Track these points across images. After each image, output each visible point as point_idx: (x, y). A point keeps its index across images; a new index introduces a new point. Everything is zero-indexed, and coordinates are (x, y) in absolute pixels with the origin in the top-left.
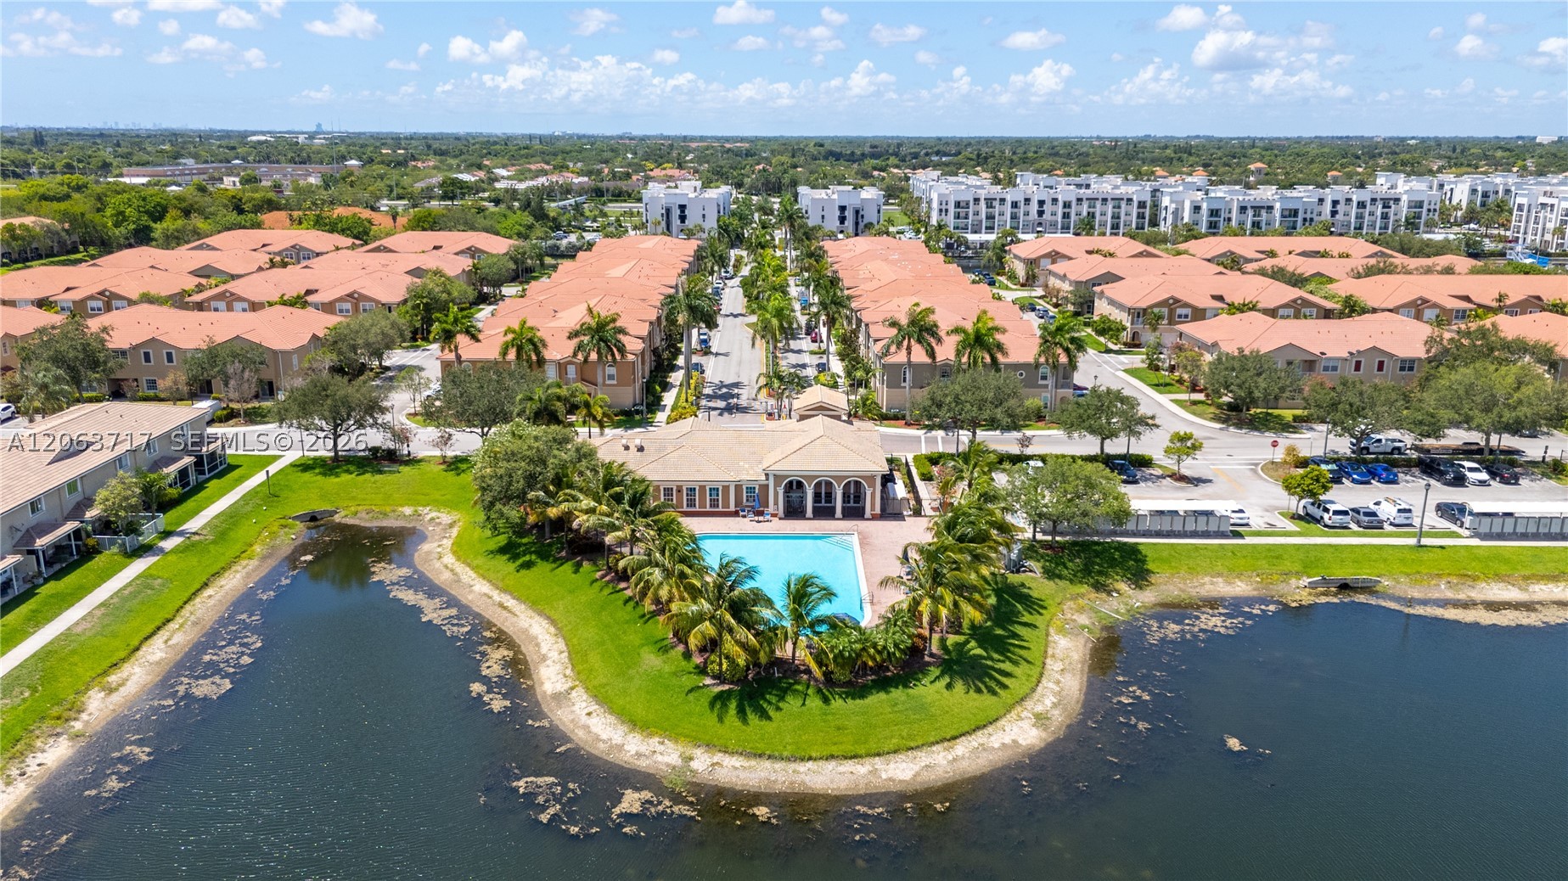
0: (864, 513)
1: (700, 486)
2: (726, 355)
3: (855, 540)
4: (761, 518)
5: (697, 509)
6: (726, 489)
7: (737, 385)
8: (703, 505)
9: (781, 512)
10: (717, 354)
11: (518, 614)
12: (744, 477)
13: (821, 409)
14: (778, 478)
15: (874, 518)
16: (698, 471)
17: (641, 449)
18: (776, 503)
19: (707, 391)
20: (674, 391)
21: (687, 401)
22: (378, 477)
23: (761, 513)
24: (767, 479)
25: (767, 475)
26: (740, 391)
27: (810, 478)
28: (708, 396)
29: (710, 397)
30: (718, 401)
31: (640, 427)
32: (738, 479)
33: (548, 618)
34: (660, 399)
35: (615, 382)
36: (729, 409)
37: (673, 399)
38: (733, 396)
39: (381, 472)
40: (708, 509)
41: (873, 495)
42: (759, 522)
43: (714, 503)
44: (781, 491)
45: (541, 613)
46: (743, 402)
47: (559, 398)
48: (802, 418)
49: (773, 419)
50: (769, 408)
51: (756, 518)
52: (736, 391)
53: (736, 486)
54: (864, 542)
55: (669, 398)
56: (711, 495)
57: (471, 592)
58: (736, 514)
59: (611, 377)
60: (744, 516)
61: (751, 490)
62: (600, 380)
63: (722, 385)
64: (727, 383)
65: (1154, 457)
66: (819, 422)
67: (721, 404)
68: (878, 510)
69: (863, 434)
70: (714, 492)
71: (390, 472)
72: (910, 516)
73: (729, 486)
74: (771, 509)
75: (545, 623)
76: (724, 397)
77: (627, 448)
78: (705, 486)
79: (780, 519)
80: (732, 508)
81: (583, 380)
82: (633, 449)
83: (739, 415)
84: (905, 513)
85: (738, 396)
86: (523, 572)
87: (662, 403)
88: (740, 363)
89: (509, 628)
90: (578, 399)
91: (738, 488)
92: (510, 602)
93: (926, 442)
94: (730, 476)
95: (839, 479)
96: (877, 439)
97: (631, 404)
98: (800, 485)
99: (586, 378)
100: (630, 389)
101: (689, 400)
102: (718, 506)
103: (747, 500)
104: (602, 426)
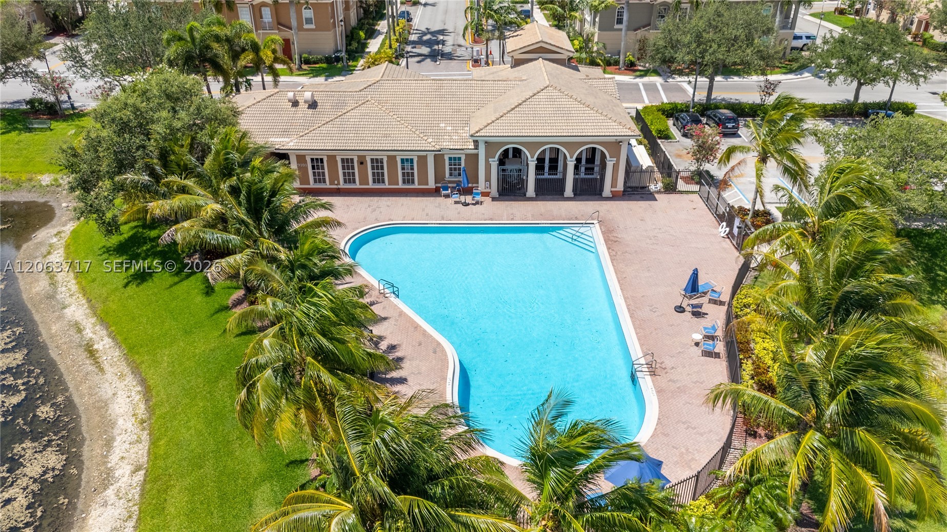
0: (601, 189)
1: (388, 157)
2: (433, 5)
3: (596, 232)
4: (469, 199)
5: (387, 186)
6: (423, 160)
7: (442, 32)
8: (394, 180)
9: (494, 191)
10: (425, 5)
11: (106, 366)
12: (446, 145)
13: (541, 51)
14: (490, 146)
15: (615, 197)
16: (386, 136)
17: (313, 105)
18: (488, 179)
19: (413, 38)
20: (380, 38)
21: (390, 47)
22: (25, 136)
23: (468, 191)
24: (476, 147)
25: (476, 143)
26: (446, 38)
27: (532, 146)
28: (413, 42)
29: (414, 43)
30: (423, 48)
31: (340, 75)
32: (438, 147)
33: (143, 382)
34: (364, 46)
35: (313, 26)
36: (434, 56)
37: (378, 46)
38: (438, 43)
39: (30, 130)
40: (400, 185)
41: (616, 167)
42: (466, 204)
43: (408, 178)
44: (494, 163)
45: (136, 370)
46: (447, 49)
47: (217, 39)
48: (517, 63)
49: (480, 66)
50: (475, 54)
51: (463, 198)
52: (441, 37)
53: (435, 156)
54: (611, 240)
55: (374, 46)
56: (403, 169)
57: (60, 318)
58: (436, 192)
59: (309, 21)
60: (447, 196)
61: (455, 161)
62: (294, 23)
63: (428, 31)
64: (432, 30)
65: (919, 104)
66: (541, 68)
67: (425, 50)
68: (620, 187)
69: (594, 82)
70: (406, 165)
71: (41, 130)
72: (659, 192)
73: (426, 157)
74: (482, 186)
75: (136, 390)
76: (429, 43)
77: (295, 104)
78: (395, 157)
79: (494, 199)
80: (432, 184)
81: (279, 24)
82: (303, 106)
83: (444, 63)
84: (652, 187)
85: (443, 42)
86: (132, 288)
87: (367, 50)
88: (446, 12)
89: (81, 396)
90: (245, 39)
91: (439, 157)
92: (103, 344)
93: (646, 90)
94: (429, 144)
95: (571, 146)
96: (613, 89)
97: (332, 51)
98: (517, 152)
99: (283, 21)
100: (330, 34)
101: (393, 47)
102: (413, 182)
103: (451, 175)
104: (275, 74)
